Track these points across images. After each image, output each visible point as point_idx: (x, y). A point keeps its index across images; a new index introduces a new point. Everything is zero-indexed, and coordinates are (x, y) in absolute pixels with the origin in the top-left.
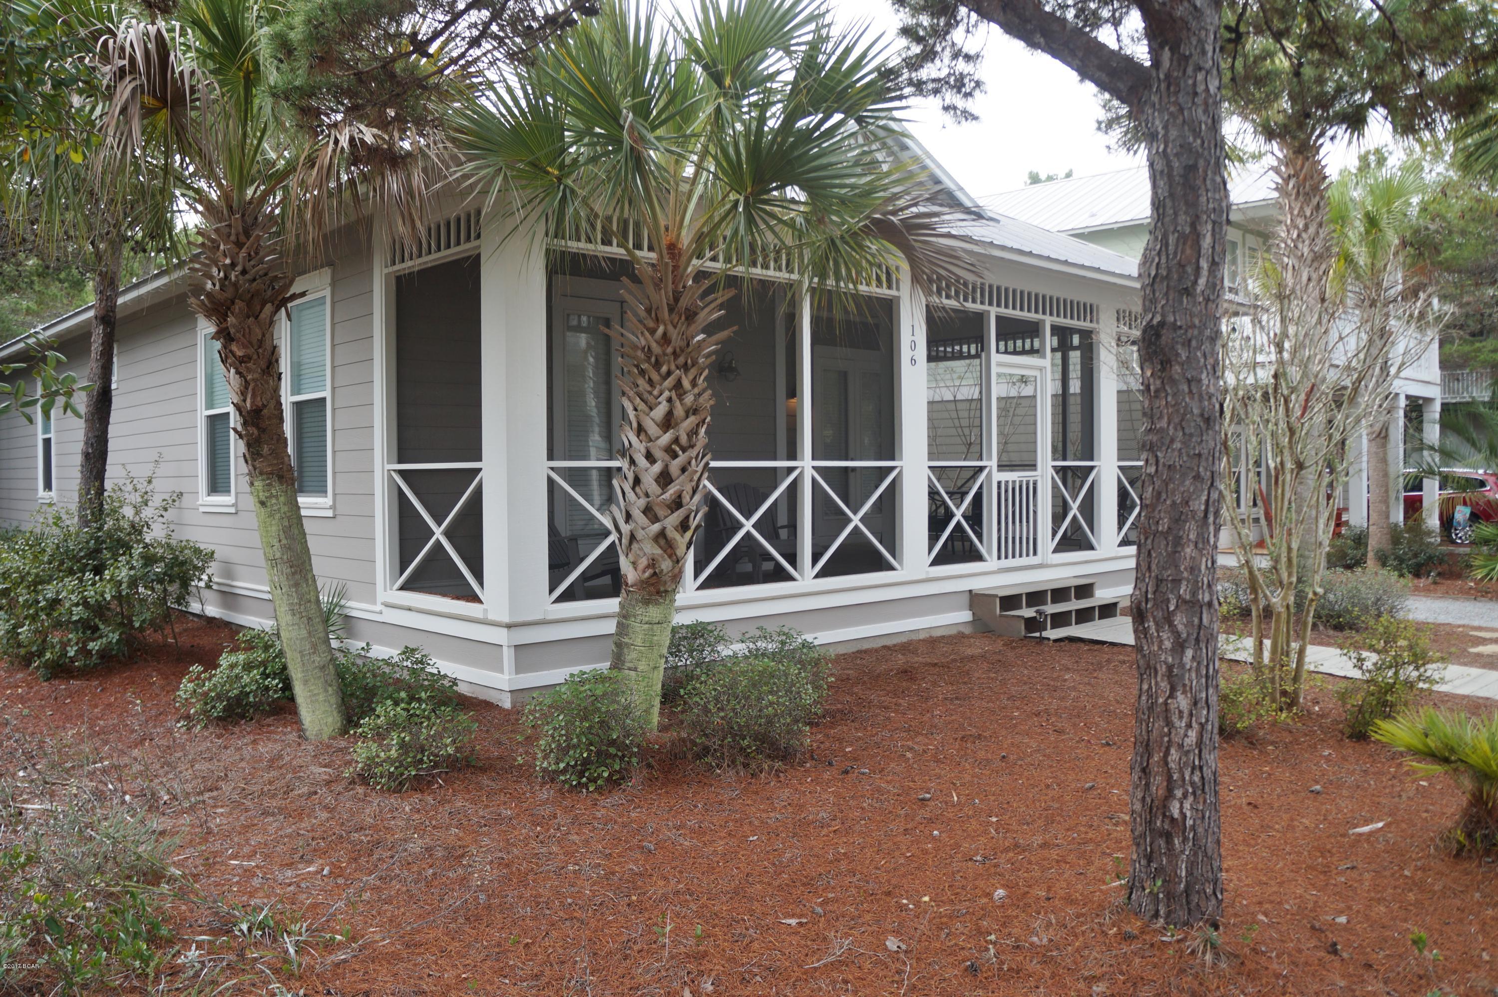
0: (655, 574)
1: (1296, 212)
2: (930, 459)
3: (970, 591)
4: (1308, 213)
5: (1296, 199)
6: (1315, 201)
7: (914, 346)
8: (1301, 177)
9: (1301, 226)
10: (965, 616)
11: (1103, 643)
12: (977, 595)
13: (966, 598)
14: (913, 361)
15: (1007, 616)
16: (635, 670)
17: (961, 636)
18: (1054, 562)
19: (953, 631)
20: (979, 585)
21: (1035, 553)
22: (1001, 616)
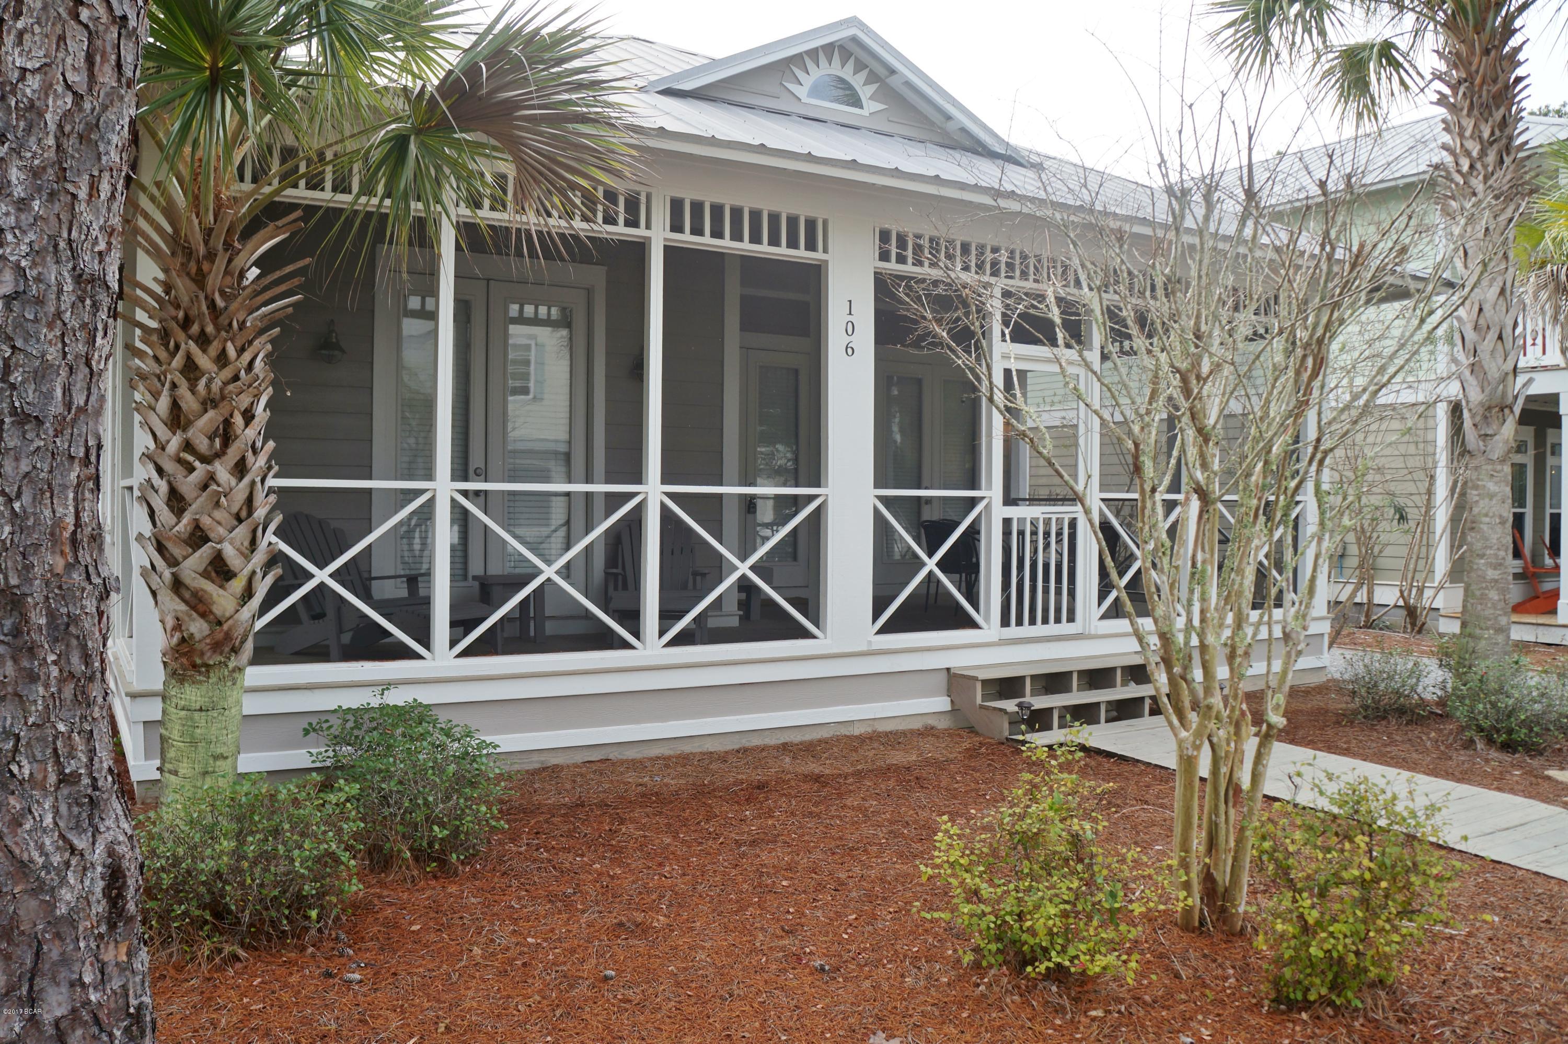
0: (183, 640)
1: (1468, 133)
2: (876, 486)
3: (948, 669)
4: (1486, 135)
5: (1469, 115)
6: (1498, 115)
7: (850, 329)
8: (1478, 81)
9: (1475, 154)
10: (941, 703)
11: (1109, 755)
12: (955, 675)
13: (943, 678)
14: (849, 350)
15: (987, 708)
16: (176, 773)
17: (928, 732)
18: (1100, 632)
19: (917, 725)
20: (960, 661)
21: (1071, 619)
22: (981, 707)
